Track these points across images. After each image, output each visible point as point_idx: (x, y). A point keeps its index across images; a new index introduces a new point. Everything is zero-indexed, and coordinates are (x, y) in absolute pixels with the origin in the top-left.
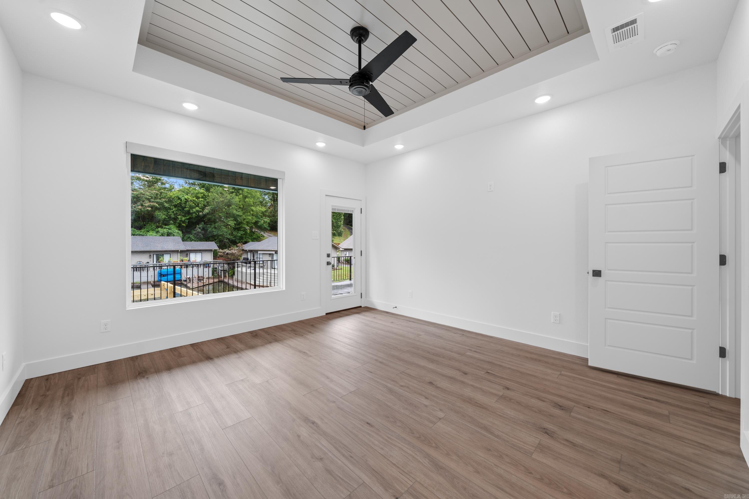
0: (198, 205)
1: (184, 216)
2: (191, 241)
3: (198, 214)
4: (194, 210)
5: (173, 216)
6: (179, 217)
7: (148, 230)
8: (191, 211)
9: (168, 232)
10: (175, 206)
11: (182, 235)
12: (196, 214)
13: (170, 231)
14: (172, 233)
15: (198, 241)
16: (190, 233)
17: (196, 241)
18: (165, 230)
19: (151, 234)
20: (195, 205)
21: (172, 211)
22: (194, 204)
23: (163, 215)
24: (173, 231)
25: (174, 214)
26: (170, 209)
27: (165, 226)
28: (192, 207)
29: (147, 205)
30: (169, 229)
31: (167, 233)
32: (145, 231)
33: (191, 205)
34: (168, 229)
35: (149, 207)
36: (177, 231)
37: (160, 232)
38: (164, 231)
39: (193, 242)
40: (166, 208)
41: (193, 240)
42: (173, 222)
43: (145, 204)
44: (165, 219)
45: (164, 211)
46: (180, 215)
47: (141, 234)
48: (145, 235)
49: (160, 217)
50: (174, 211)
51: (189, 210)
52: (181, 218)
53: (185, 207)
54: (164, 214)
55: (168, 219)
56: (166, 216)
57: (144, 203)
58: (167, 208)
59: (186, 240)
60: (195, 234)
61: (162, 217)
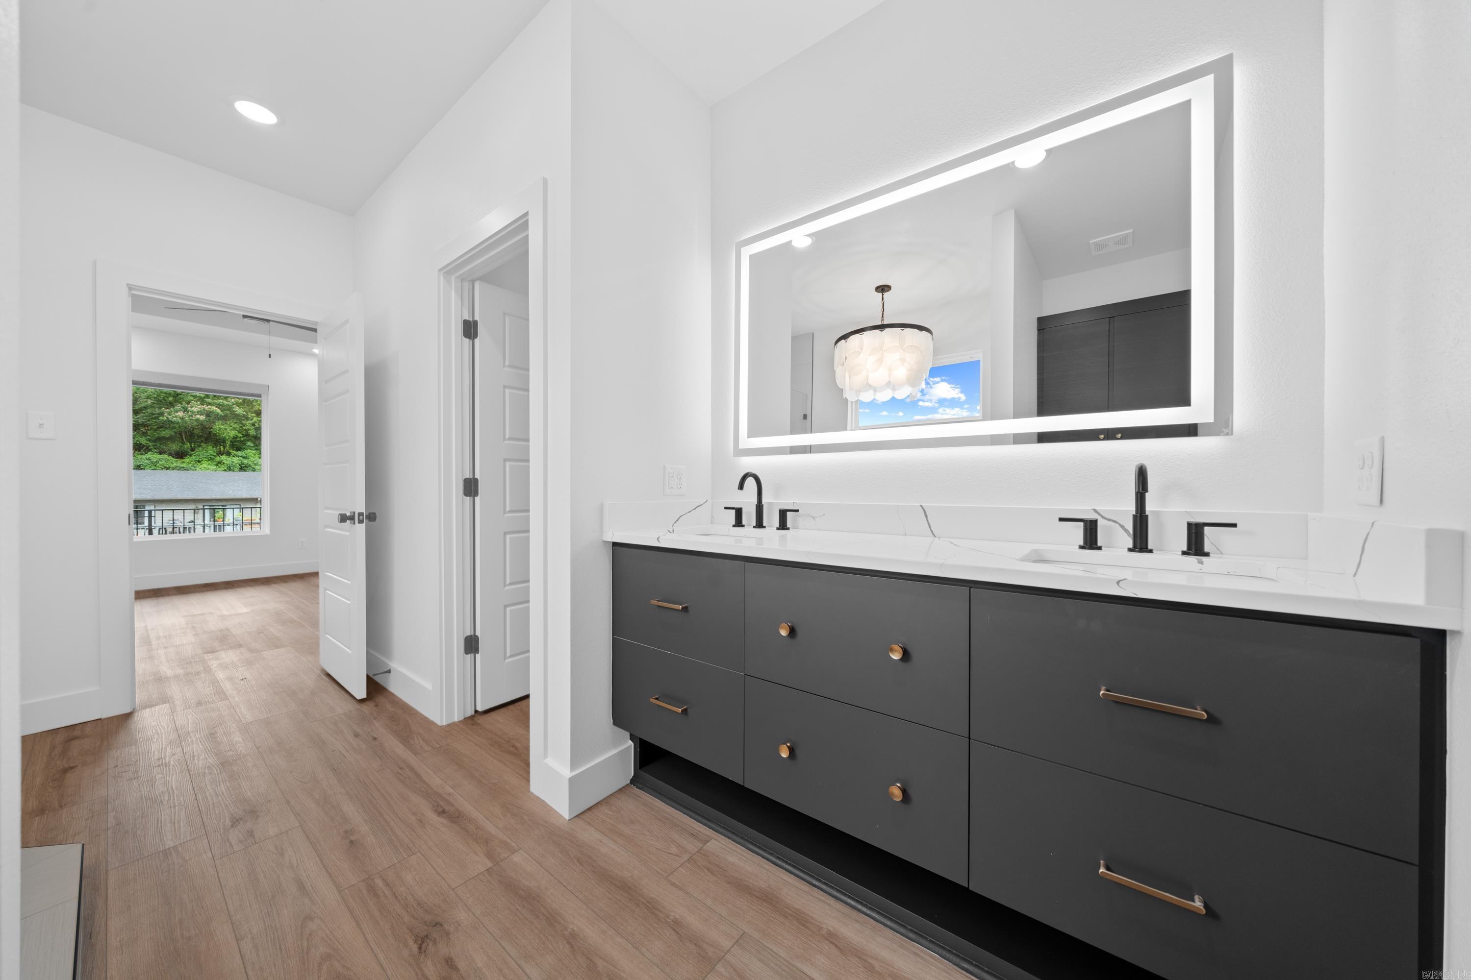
7: (200, 458)
9: (243, 464)
13: (245, 461)
14: (250, 466)
18: (236, 460)
19: (205, 468)
23: (232, 430)
24: (253, 462)
26: (247, 419)
27: (235, 452)
29: (195, 409)
30: (244, 458)
31: (240, 465)
32: (192, 461)
34: (241, 458)
35: (200, 413)
37: (224, 463)
38: (233, 462)
40: (238, 415)
42: (252, 445)
43: (192, 407)
45: (235, 423)
47: (183, 467)
48: (193, 468)
49: (224, 433)
50: (255, 422)
54: (235, 429)
55: (243, 437)
56: (238, 431)
57: (189, 405)
58: (240, 416)
61: (229, 434)
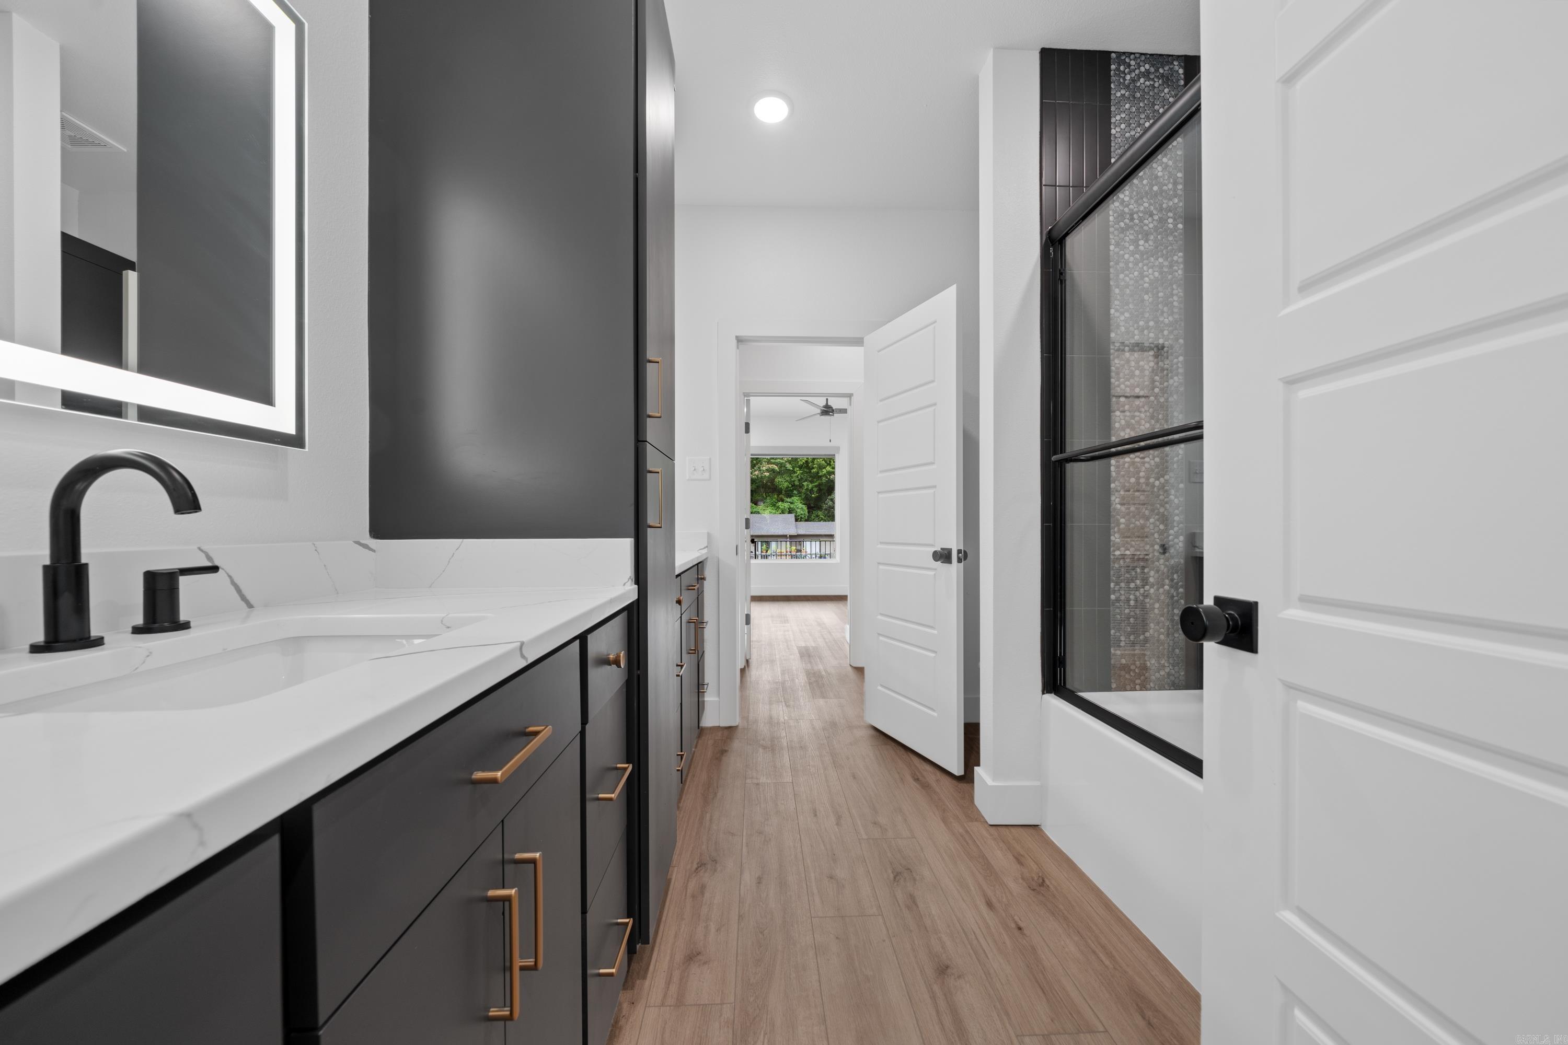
0: (830, 462)
1: (812, 482)
2: (820, 521)
3: (829, 477)
4: (824, 471)
5: (797, 483)
6: (805, 484)
8: (820, 474)
10: (801, 467)
11: (807, 511)
12: (827, 477)
15: (829, 521)
16: (820, 508)
17: (826, 521)
20: (826, 462)
21: (796, 475)
22: (824, 462)
25: (799, 480)
28: (821, 467)
33: (820, 464)
36: (801, 506)
39: (822, 523)
41: (822, 519)
44: (788, 487)
46: (806, 480)
51: (818, 473)
52: (808, 485)
53: (813, 468)
59: (813, 519)
60: (826, 510)
